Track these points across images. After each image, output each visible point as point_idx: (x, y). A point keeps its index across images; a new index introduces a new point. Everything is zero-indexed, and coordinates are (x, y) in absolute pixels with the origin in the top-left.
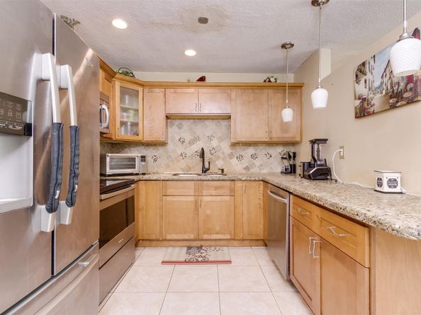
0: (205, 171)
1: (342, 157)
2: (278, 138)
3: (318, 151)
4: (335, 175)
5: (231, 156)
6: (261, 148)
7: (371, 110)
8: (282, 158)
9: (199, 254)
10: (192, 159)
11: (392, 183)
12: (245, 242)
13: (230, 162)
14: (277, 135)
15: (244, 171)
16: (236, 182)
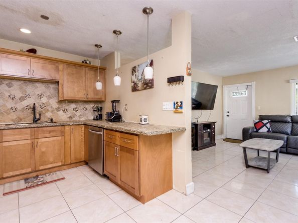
0: (36, 120)
1: (126, 110)
2: (92, 98)
3: (115, 107)
4: (123, 119)
5: (58, 109)
6: (80, 104)
7: (138, 88)
8: (94, 110)
9: (38, 181)
10: (23, 112)
11: (145, 120)
12: (72, 165)
13: (57, 114)
14: (91, 96)
15: (68, 120)
16: (66, 127)
